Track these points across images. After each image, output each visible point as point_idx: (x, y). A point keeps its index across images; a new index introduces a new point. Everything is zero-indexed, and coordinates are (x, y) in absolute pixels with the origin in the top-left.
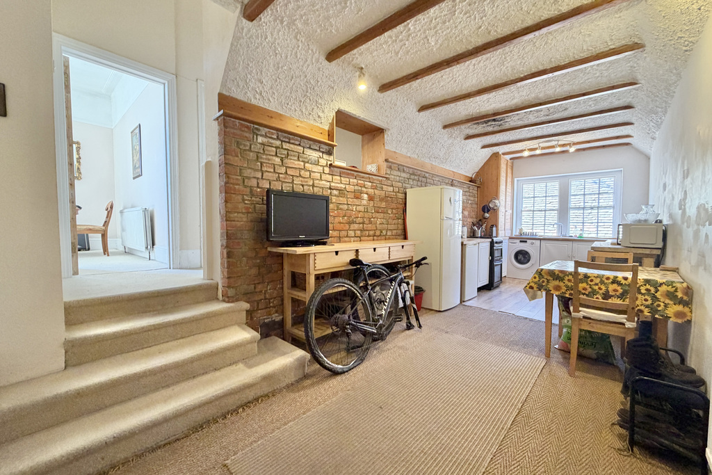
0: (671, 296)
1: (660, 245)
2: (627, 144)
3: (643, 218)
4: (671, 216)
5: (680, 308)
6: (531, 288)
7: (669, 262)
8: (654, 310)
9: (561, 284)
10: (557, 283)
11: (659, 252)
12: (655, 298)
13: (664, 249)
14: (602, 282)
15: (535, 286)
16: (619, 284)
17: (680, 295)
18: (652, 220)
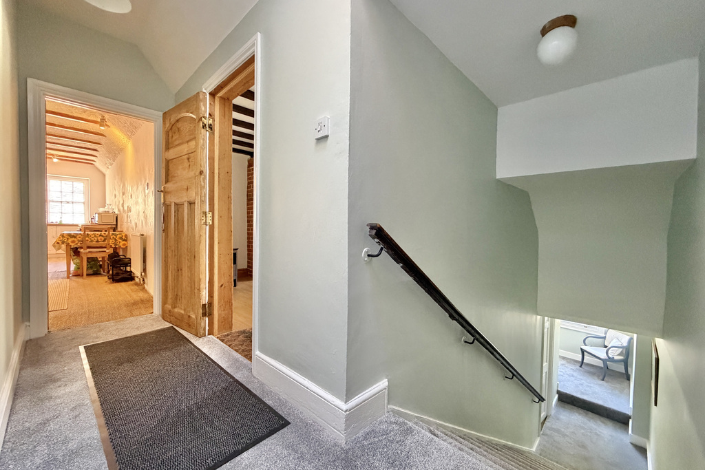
0: (121, 238)
1: (115, 223)
2: (92, 164)
3: (107, 210)
4: (119, 210)
5: (124, 242)
6: (58, 243)
7: (119, 229)
8: (116, 245)
9: (75, 239)
10: (73, 239)
11: (115, 226)
12: (116, 240)
13: (117, 225)
14: (95, 236)
15: (60, 242)
16: (102, 236)
17: (124, 237)
18: (111, 212)
